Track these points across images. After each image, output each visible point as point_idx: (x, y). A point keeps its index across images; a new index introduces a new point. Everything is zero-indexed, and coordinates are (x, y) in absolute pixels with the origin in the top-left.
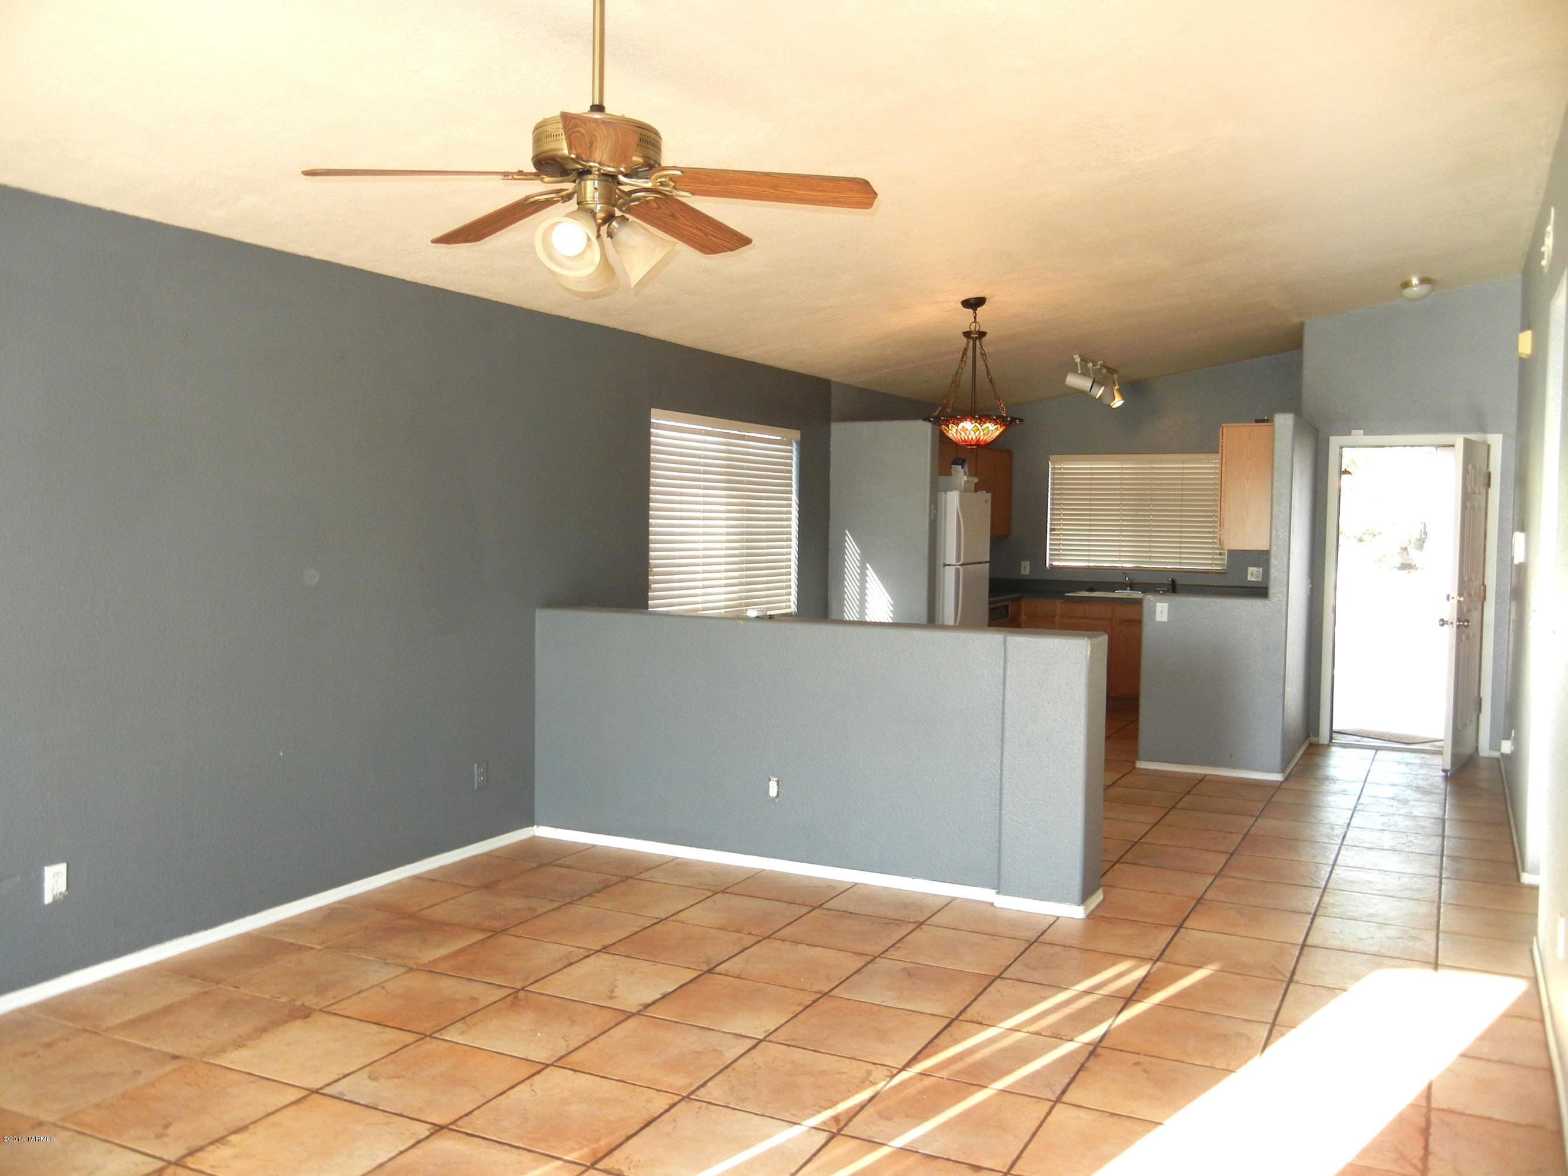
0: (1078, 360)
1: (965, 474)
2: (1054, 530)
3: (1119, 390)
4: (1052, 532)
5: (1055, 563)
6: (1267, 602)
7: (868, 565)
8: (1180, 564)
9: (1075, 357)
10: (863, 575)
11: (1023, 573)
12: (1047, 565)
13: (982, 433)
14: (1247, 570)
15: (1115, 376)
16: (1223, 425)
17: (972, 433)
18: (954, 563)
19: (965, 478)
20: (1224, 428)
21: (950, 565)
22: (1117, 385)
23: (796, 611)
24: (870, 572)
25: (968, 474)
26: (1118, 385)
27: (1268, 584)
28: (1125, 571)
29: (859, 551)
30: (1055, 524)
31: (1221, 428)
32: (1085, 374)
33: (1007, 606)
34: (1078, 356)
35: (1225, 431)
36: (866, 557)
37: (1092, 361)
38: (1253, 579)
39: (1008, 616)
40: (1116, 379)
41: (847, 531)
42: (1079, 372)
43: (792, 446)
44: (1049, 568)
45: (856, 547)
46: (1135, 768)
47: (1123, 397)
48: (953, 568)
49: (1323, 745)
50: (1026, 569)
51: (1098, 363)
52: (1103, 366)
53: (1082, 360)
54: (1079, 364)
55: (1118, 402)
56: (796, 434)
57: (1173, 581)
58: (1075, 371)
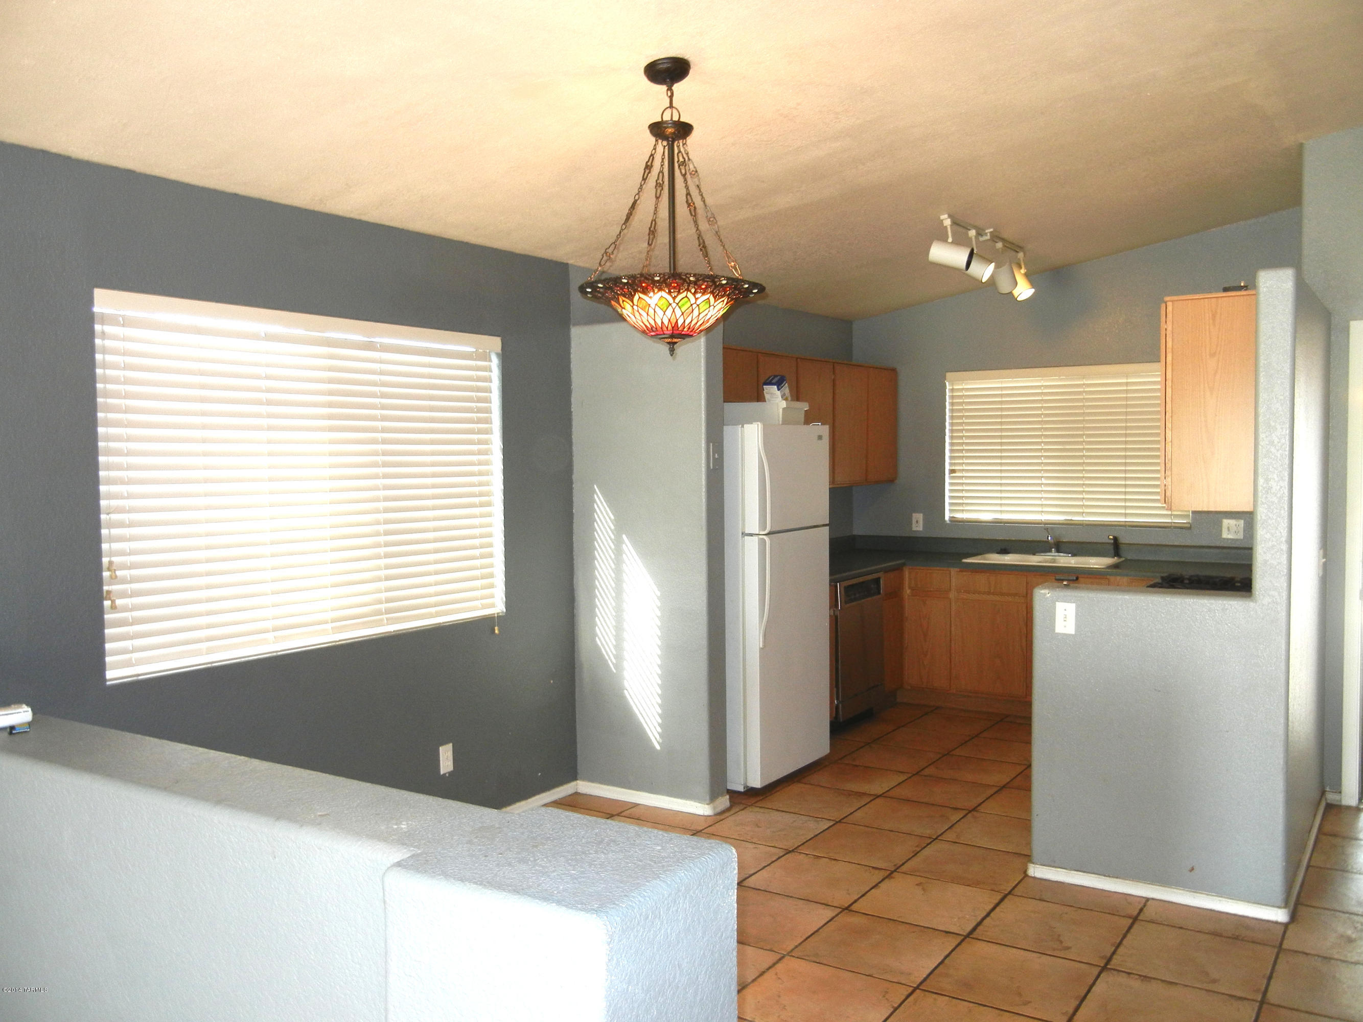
0: (947, 222)
1: (784, 397)
2: (952, 471)
3: (1027, 275)
4: (951, 475)
5: (959, 516)
6: (1252, 604)
7: (624, 536)
8: (1126, 515)
9: (942, 217)
10: (618, 552)
11: (914, 529)
12: (947, 518)
13: (678, 312)
14: (1221, 523)
15: (1021, 255)
16: (1167, 299)
17: (660, 313)
18: (757, 533)
19: (784, 404)
20: (1170, 304)
21: (751, 535)
22: (1023, 266)
23: (505, 610)
24: (628, 547)
25: (789, 398)
26: (1025, 268)
27: (1252, 544)
28: (1048, 527)
29: (612, 517)
30: (955, 464)
31: (1163, 306)
32: (959, 241)
33: (877, 581)
34: (946, 216)
35: (1170, 308)
36: (622, 526)
37: (975, 227)
38: (1230, 537)
39: (879, 593)
40: (1022, 259)
41: (595, 486)
42: (950, 240)
43: (490, 360)
44: (948, 522)
45: (608, 509)
46: (1026, 875)
47: (1033, 284)
48: (756, 538)
49: (1349, 808)
50: (918, 524)
51: (987, 231)
52: (995, 237)
53: (955, 223)
54: (949, 227)
55: (1024, 291)
56: (494, 343)
57: (1115, 539)
58: (943, 239)
